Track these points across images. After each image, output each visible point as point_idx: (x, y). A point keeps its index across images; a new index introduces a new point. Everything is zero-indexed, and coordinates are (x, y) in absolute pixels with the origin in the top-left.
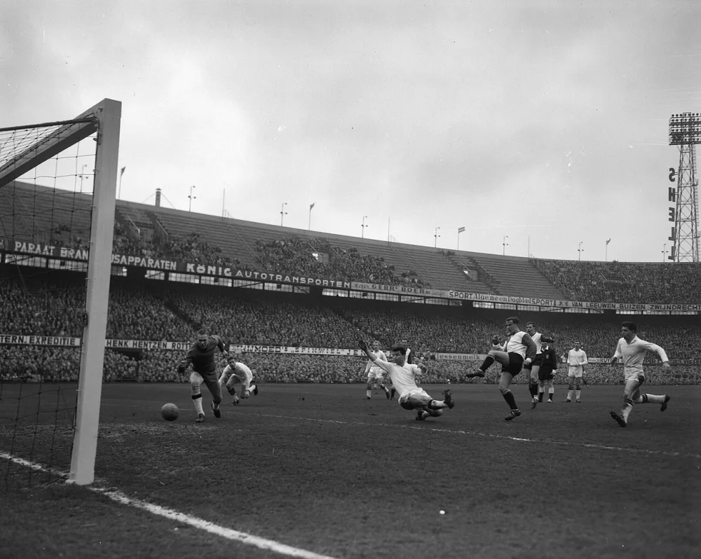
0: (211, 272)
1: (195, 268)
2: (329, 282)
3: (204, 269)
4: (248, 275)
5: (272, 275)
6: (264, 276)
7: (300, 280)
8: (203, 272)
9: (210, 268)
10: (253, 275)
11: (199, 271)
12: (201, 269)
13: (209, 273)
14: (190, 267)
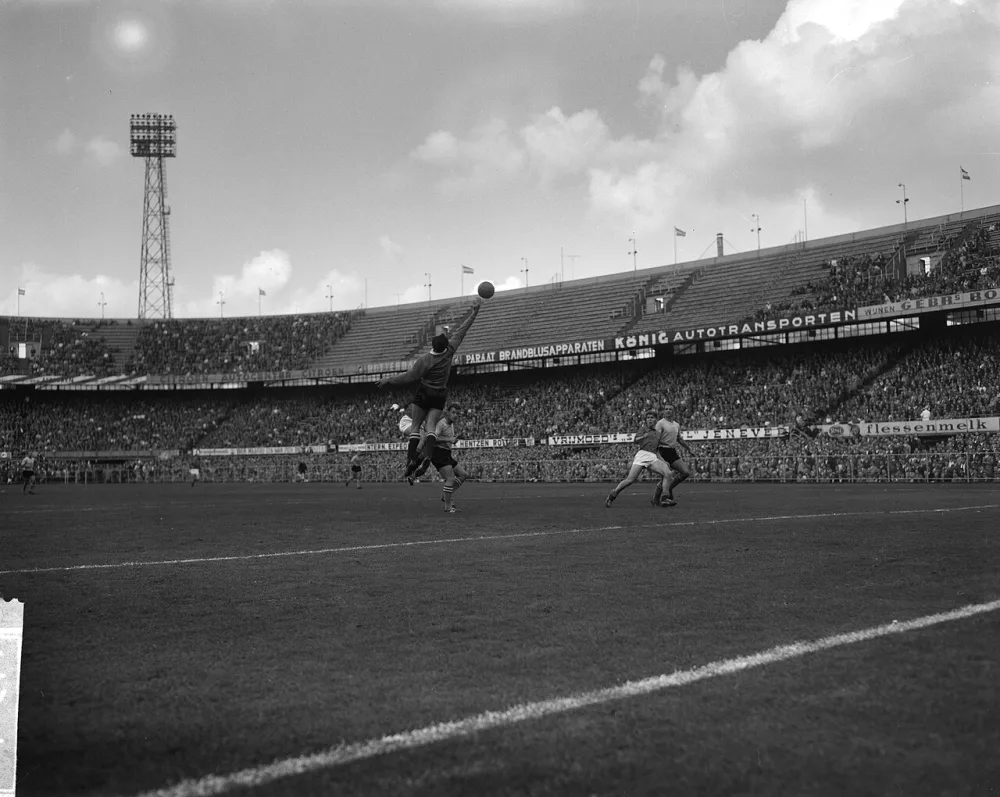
0: (644, 342)
1: (624, 342)
2: (816, 317)
3: (635, 341)
4: (690, 335)
5: (722, 329)
6: (711, 332)
7: (766, 327)
8: (634, 345)
9: (641, 338)
10: (697, 334)
11: (629, 345)
12: (631, 342)
13: (641, 344)
14: (619, 342)
